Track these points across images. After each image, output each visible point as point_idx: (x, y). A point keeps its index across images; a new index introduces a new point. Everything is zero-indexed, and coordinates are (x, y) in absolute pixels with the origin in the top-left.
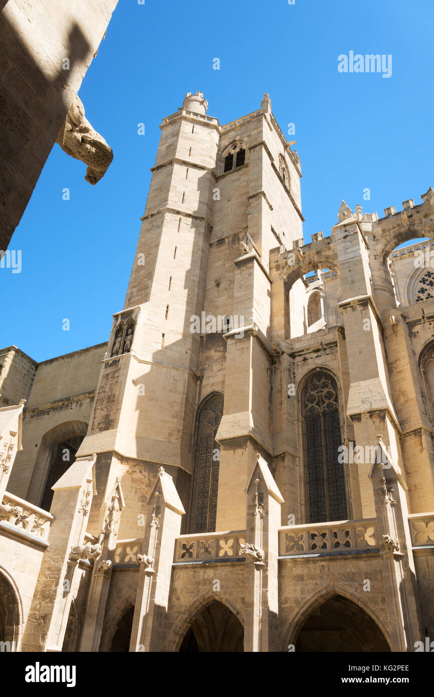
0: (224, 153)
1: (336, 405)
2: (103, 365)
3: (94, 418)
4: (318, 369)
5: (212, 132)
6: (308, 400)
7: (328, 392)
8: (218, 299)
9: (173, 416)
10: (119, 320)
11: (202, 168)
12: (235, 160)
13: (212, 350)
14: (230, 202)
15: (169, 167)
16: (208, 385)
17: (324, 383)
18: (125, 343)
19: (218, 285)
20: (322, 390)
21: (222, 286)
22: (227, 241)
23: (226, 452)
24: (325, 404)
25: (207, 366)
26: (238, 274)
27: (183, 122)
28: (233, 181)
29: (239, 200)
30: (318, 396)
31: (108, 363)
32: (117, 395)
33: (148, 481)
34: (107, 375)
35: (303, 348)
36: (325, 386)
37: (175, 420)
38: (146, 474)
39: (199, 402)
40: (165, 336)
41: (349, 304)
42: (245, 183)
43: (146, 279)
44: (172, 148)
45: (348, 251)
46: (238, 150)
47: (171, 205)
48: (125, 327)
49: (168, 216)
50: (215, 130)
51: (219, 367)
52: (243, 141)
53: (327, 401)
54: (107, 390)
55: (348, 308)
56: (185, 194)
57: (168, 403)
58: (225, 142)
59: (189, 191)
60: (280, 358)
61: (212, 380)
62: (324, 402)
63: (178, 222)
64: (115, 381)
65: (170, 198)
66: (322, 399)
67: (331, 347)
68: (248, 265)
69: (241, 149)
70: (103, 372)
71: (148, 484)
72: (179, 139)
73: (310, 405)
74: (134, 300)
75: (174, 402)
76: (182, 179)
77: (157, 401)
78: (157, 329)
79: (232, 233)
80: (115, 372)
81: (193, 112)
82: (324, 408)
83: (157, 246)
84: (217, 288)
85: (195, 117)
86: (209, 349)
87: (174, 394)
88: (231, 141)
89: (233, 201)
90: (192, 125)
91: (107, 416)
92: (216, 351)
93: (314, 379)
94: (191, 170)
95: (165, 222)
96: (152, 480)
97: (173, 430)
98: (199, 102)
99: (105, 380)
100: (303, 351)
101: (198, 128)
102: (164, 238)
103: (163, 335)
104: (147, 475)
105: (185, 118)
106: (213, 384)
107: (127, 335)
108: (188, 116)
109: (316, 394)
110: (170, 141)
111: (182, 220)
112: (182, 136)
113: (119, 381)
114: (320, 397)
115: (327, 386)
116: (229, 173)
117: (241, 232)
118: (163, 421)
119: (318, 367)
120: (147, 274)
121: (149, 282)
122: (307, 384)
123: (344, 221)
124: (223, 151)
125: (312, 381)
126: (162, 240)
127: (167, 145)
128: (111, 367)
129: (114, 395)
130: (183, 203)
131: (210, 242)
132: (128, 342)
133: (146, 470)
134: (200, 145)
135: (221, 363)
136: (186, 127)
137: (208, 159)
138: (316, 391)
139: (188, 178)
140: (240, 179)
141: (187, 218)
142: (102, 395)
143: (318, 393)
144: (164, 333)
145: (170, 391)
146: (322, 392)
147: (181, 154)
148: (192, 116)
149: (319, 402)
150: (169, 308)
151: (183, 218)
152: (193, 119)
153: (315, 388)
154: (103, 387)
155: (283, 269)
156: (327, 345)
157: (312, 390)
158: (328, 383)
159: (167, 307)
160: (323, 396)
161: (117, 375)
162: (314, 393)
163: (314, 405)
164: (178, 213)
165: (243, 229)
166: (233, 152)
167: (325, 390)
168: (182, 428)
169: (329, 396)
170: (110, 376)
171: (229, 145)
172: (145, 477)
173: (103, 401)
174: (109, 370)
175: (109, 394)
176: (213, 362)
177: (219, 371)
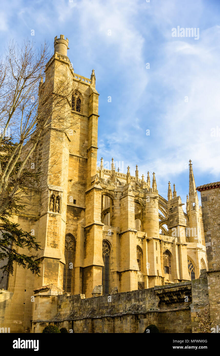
1: (109, 255)
2: (48, 215)
3: (48, 240)
7: (107, 249)
12: (75, 103)
13: (69, 214)
16: (67, 229)
17: (106, 245)
19: (70, 180)
21: (73, 182)
22: (74, 157)
24: (106, 253)
28: (77, 120)
29: (80, 136)
31: (50, 214)
32: (57, 233)
34: (51, 221)
42: (83, 127)
46: (77, 97)
48: (55, 198)
51: (72, 223)
52: (81, 95)
54: (52, 228)
61: (69, 228)
62: (105, 252)
64: (56, 225)
69: (79, 98)
70: (48, 218)
79: (77, 155)
80: (55, 221)
89: (77, 134)
91: (54, 242)
93: (104, 243)
99: (50, 223)
106: (69, 230)
114: (104, 250)
115: (107, 247)
116: (75, 113)
119: (106, 239)
128: (52, 218)
138: (103, 248)
140: (80, 122)
142: (50, 230)
146: (105, 248)
150: (64, 191)
154: (50, 226)
161: (56, 223)
165: (82, 156)
166: (75, 96)
173: (51, 234)
175: (54, 231)
176: (69, 219)
177: (72, 225)
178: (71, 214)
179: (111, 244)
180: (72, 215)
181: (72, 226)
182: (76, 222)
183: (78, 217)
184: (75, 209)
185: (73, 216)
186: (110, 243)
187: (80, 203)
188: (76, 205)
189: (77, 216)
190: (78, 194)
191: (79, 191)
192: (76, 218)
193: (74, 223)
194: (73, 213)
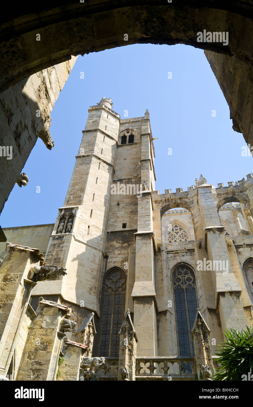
0: (121, 134)
1: (193, 286)
2: (51, 238)
4: (182, 264)
5: (117, 121)
6: (176, 280)
7: (188, 278)
8: (118, 213)
9: (92, 278)
10: (63, 212)
11: (112, 138)
12: (128, 139)
13: (115, 242)
14: (126, 160)
15: (94, 133)
16: (111, 262)
17: (186, 272)
18: (67, 227)
19: (118, 204)
20: (185, 276)
21: (121, 205)
22: (124, 181)
23: (138, 305)
24: (187, 285)
25: (111, 250)
26: (140, 200)
27: (103, 111)
28: (127, 150)
29: (131, 161)
30: (182, 279)
31: (55, 237)
32: (62, 258)
33: (76, 319)
34: (54, 245)
35: (174, 250)
36: (186, 273)
37: (93, 281)
38: (76, 313)
39: (105, 272)
40: (90, 227)
41: (211, 229)
42: (135, 153)
43: (80, 192)
44: (97, 123)
45: (207, 201)
46: (129, 134)
47: (95, 153)
48: (67, 217)
49: (94, 159)
50: (118, 121)
51: (119, 252)
52: (133, 130)
53: (188, 283)
54: (54, 254)
55: (211, 231)
56: (103, 150)
57: (90, 269)
58: (123, 128)
59: (105, 149)
60: (160, 253)
61: (114, 260)
62: (186, 283)
63: (99, 164)
64: (61, 249)
65: (95, 150)
66: (185, 281)
67: (190, 252)
68: (146, 197)
69: (132, 134)
70: (51, 242)
71: (77, 321)
72: (101, 119)
73: (178, 284)
74: (71, 202)
75: (93, 269)
76: (101, 141)
77: (84, 267)
78: (86, 222)
79: (127, 178)
80: (60, 243)
81: (108, 108)
82: (186, 286)
83: (87, 174)
84: (118, 206)
85: (109, 110)
86: (113, 241)
87: (93, 264)
88: (126, 128)
89: (128, 160)
90: (107, 114)
92: (117, 242)
93: (180, 269)
94: (106, 138)
95: (92, 162)
96: (79, 318)
97: (92, 287)
98: (110, 103)
99: (51, 248)
100: (173, 251)
101: (110, 117)
102: (91, 171)
103: (89, 227)
104: (76, 315)
105: (104, 109)
106: (115, 262)
107: (68, 222)
108: (105, 108)
109: (181, 278)
110: (95, 119)
111: (101, 163)
112: (102, 118)
113: (63, 250)
114: (183, 280)
115: (188, 274)
116: (125, 145)
117: (133, 178)
118: (87, 280)
119: (182, 262)
120: (80, 189)
121: (82, 194)
122: (175, 271)
123: (203, 185)
124: (121, 132)
125: (178, 270)
126: (90, 171)
127: (93, 120)
128: (57, 240)
129: (60, 258)
130: (101, 154)
131: (114, 180)
132: (69, 227)
133: (76, 311)
134: (111, 126)
135: (121, 250)
136: (104, 114)
137: (114, 134)
138: (181, 276)
139: (104, 141)
140: (132, 150)
141: (104, 163)
142: (50, 257)
143: (182, 277)
144: (89, 225)
145: (92, 262)
146: (184, 277)
147: (101, 127)
148: (107, 109)
149: (183, 282)
150: (93, 211)
151: (102, 162)
152: (108, 111)
153: (180, 273)
154: (51, 251)
155: (159, 203)
156: (188, 250)
157: (178, 275)
158: (188, 272)
159: (92, 211)
160: (185, 280)
161: (62, 245)
162: (180, 277)
163: (180, 283)
164: (99, 159)
165: (134, 177)
166: (127, 134)
167: (187, 276)
168: (97, 286)
169: (189, 279)
170: (57, 246)
171: (125, 130)
172: (75, 315)
173: (51, 261)
174: (56, 242)
175: (56, 257)
176: (115, 249)
177: (119, 254)
178: (118, 241)
179: (193, 268)
180: (119, 243)
181: (119, 256)
182: (125, 249)
183: (131, 243)
184: (125, 233)
185: (121, 243)
186: (191, 265)
187: (132, 225)
188: (127, 229)
189: (127, 242)
190: (130, 215)
191: (131, 212)
192: (126, 244)
193: (123, 252)
194: (121, 240)
